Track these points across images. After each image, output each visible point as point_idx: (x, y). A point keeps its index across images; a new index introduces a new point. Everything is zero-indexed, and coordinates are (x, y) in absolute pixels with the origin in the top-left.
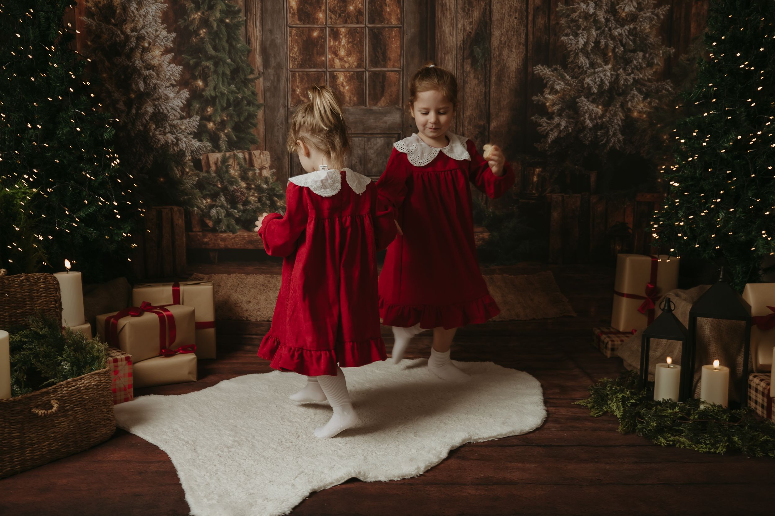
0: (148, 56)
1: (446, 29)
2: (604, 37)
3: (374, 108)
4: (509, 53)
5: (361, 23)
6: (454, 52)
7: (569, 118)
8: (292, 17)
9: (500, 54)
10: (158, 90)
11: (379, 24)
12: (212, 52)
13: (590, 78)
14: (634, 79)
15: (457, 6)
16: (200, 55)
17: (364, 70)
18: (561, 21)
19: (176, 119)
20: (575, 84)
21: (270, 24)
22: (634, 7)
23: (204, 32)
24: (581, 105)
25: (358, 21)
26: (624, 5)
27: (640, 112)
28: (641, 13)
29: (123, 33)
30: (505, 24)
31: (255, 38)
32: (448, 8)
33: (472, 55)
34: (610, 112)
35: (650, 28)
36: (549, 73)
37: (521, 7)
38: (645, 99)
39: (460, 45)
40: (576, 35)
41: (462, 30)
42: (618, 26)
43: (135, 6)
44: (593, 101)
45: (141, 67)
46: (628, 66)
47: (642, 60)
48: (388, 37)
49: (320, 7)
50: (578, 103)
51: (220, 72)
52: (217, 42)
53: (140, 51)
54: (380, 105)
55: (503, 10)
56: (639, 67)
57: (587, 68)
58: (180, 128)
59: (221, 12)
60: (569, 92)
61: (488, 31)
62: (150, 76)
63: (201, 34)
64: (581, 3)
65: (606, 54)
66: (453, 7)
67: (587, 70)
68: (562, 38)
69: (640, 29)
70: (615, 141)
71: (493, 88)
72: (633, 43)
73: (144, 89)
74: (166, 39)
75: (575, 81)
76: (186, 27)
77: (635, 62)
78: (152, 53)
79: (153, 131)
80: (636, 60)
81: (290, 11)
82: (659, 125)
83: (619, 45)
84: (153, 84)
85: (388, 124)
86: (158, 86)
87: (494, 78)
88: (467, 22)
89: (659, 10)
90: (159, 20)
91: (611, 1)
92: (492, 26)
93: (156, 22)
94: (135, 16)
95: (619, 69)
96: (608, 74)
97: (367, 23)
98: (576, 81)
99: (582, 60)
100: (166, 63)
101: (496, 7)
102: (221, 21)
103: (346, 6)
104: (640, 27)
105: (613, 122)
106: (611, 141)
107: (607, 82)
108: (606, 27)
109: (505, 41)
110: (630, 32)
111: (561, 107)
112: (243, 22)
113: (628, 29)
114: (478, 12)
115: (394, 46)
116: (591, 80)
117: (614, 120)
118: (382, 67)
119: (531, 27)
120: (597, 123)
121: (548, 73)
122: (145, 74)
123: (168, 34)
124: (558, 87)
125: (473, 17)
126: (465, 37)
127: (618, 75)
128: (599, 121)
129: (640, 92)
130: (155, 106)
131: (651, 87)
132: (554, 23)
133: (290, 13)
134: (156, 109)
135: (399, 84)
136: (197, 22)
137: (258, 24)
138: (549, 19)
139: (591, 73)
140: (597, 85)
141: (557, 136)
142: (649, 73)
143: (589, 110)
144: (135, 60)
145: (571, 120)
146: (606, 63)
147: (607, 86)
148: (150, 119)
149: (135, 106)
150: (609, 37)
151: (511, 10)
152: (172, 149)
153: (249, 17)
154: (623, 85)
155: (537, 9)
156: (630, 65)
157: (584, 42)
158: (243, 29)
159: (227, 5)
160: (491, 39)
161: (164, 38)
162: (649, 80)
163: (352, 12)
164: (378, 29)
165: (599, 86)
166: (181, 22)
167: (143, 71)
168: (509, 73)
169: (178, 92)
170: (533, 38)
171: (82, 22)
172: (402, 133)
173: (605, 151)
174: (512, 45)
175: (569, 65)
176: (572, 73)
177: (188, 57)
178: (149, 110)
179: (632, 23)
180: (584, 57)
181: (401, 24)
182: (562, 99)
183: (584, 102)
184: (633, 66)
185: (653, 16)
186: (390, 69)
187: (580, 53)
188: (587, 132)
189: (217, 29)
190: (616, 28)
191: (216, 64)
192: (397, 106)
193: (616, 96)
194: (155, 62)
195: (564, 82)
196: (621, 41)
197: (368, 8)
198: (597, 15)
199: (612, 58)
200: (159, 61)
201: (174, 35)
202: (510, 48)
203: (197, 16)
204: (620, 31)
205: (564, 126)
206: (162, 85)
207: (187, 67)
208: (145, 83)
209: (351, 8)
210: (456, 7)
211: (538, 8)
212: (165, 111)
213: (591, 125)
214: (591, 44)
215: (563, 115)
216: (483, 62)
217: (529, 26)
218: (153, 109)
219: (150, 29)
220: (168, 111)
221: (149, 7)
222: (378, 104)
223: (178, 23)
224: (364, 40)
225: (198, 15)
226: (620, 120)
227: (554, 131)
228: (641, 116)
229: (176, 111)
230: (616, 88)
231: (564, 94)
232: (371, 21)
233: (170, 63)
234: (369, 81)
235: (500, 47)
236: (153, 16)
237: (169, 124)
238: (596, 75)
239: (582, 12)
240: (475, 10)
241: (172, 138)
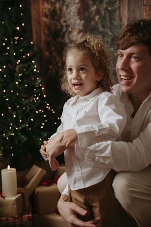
0: (71, 36)
12: (101, 29)
21: (133, 6)
29: (60, 24)
43: (65, 8)
45: (68, 42)
51: (106, 40)
52: (104, 22)
53: (67, 34)
59: (107, 3)
63: (96, 19)
74: (79, 24)
76: (89, 16)
78: (73, 34)
90: (76, 14)
93: (74, 15)
94: (65, 14)
102: (106, 9)
112: (118, 8)
123: (80, 21)
136: (94, 12)
137: (126, 7)
144: (66, 39)
153: (121, 4)
158: (118, 12)
166: (86, 14)
171: (43, 21)
189: (104, 15)
191: (103, 36)
194: (74, 39)
200: (76, 38)
201: (83, 22)
219: (72, 20)
221: (72, 7)
225: (95, 8)
236: (73, 12)
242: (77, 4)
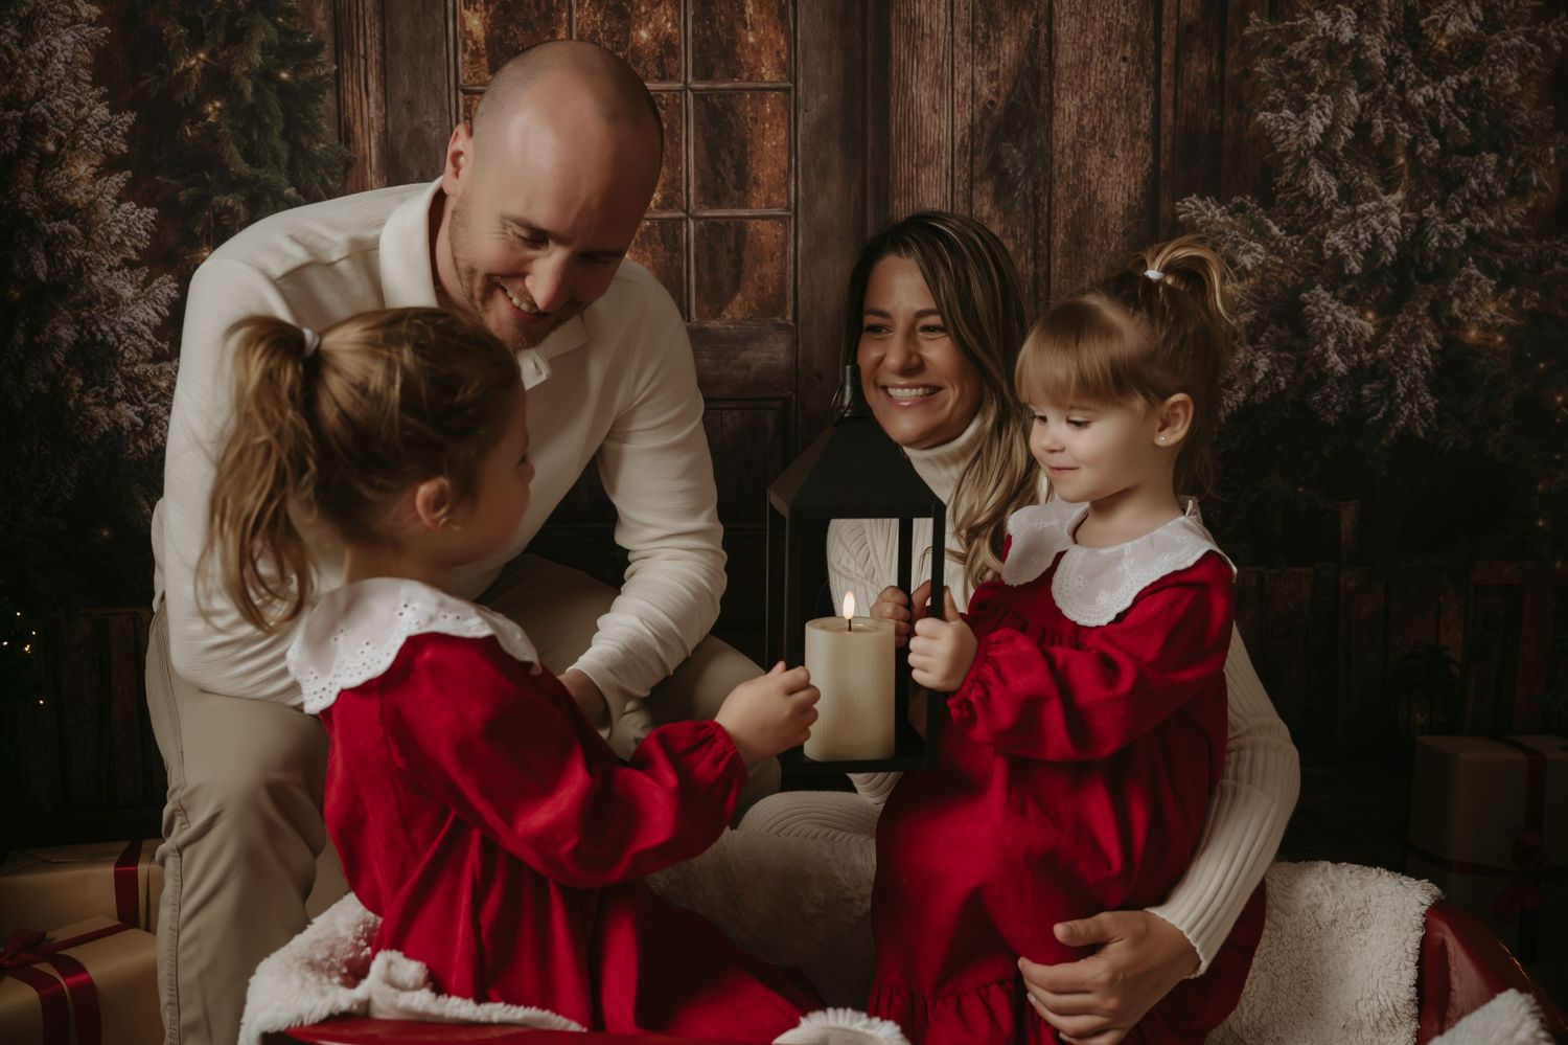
0: (57, 180)
1: (922, 93)
2: (1383, 111)
3: (713, 324)
4: (1103, 163)
5: (672, 78)
6: (945, 161)
7: (1280, 350)
8: (472, 63)
9: (1079, 166)
10: (89, 278)
11: (724, 80)
12: (240, 166)
13: (1340, 233)
14: (1470, 231)
15: (952, 26)
16: (207, 177)
17: (682, 214)
18: (1258, 65)
19: (143, 361)
20: (1296, 248)
21: (407, 84)
22: (1475, 21)
23: (215, 109)
24: (1315, 310)
25: (663, 73)
26: (1444, 17)
27: (1485, 328)
28: (1496, 37)
30: (1094, 77)
31: (366, 127)
32: (927, 31)
33: (996, 168)
34: (1398, 331)
35: (1521, 81)
36: (1222, 220)
37: (1139, 26)
38: (1500, 289)
39: (963, 140)
40: (1301, 107)
41: (969, 97)
42: (1425, 78)
43: (13, 31)
44: (1350, 300)
45: (35, 212)
46: (1452, 195)
47: (1495, 176)
48: (751, 119)
49: (553, 34)
50: (1304, 304)
52: (255, 137)
53: (33, 166)
54: (729, 316)
55: (1086, 37)
56: (1485, 195)
57: (1333, 201)
58: (153, 386)
59: (266, 49)
60: (1280, 274)
61: (1042, 100)
62: (65, 236)
63: (208, 115)
64: (1316, 13)
65: (1392, 162)
66: (941, 28)
67: (1331, 210)
68: (1261, 116)
69: (1491, 85)
70: (1411, 413)
71: (1058, 262)
72: (1467, 126)
73: (49, 275)
74: (107, 128)
75: (1298, 240)
76: (165, 95)
77: (1473, 183)
78: (67, 171)
79: (77, 395)
80: (1477, 178)
81: (465, 45)
82: (1542, 365)
83: (1427, 134)
84: (73, 259)
85: (754, 369)
86: (87, 266)
87: (1062, 236)
88: (981, 72)
89: (1550, 27)
90: (86, 75)
91: (1406, 4)
92: (1054, 84)
93: (76, 79)
94: (14, 63)
95: (1426, 204)
96: (1395, 218)
97: (690, 80)
98: (1301, 242)
99: (1318, 180)
100: (109, 198)
101: (1066, 28)
102: (266, 76)
103: (627, 30)
104: (1492, 78)
105: (1409, 357)
106: (1402, 413)
107: (1389, 243)
108: (1390, 81)
109: (1094, 128)
110: (1461, 94)
111: (1256, 316)
112: (328, 79)
113: (1455, 87)
114: (1013, 45)
115: (768, 145)
116: (1344, 237)
117: (1409, 352)
118: (734, 207)
119: (1168, 85)
120: (1361, 362)
121: (1217, 218)
122: (49, 231)
123: (111, 114)
124: (1247, 261)
125: (999, 58)
126: (977, 117)
127: (1422, 222)
128: (1367, 356)
129: (1488, 268)
130: (78, 320)
131: (1522, 254)
132: (1236, 72)
133: (465, 51)
134: (85, 333)
135: (784, 253)
136: (195, 80)
137: (373, 85)
138: (1222, 60)
139: (1344, 216)
140: (1362, 252)
141: (1245, 401)
142: (1514, 214)
143: (1337, 324)
144: (20, 191)
145: (1283, 355)
146: (1389, 191)
147: (1390, 253)
148: (66, 361)
149: (22, 325)
150: (1398, 112)
151: (1110, 37)
152: (132, 447)
153: (347, 63)
154: (1437, 249)
155: (1186, 33)
156: (1460, 190)
157: (1325, 127)
158: (329, 98)
159: (280, 29)
160: (1051, 121)
161: (101, 126)
162: (1515, 235)
163: (645, 45)
164: (722, 93)
165: (1367, 253)
166: (149, 79)
167: (44, 224)
168: (1106, 221)
169: (147, 283)
170: (1175, 118)
172: (794, 396)
173: (1383, 442)
174: (1113, 138)
175: (1280, 196)
176: (1289, 219)
177: (172, 182)
178: (64, 336)
179: (1466, 69)
180: (1324, 172)
181: (790, 80)
182: (1260, 294)
183: (1324, 303)
184: (1468, 196)
185: (1532, 45)
186: (756, 212)
187: (1312, 160)
188: (1332, 389)
189: (254, 101)
190: (1419, 84)
191: (254, 203)
192: (779, 319)
193: (1416, 283)
194: (77, 197)
195: (1266, 245)
196: (1433, 123)
197: (694, 35)
198: (1363, 45)
199: (1405, 172)
200: (88, 193)
201: (129, 117)
202: (1107, 146)
203: (197, 61)
204: (1431, 92)
205: (1265, 373)
206: (100, 263)
207: (170, 212)
208: (50, 256)
209: (644, 34)
210: (950, 29)
211: (1190, 28)
212: (111, 339)
213: (1341, 368)
214: (1343, 134)
215: (1263, 339)
216: (1030, 188)
217: (1164, 82)
218: (76, 331)
219: (60, 102)
220: (118, 337)
221: (56, 35)
222: (724, 313)
223: (142, 84)
224: (681, 127)
225: (199, 59)
226: (1427, 351)
227: (1236, 387)
228: (1488, 340)
229: (141, 337)
230: (1417, 259)
231: (1263, 279)
232: (704, 71)
233: (120, 200)
234: (697, 246)
235: (1078, 145)
236: (66, 62)
237: (121, 374)
238: (1359, 224)
239: (1318, 38)
240: (1006, 38)
241: (131, 414)
242: (90, 23)
